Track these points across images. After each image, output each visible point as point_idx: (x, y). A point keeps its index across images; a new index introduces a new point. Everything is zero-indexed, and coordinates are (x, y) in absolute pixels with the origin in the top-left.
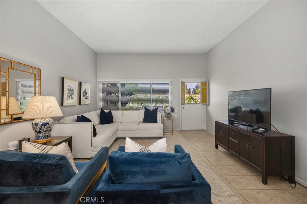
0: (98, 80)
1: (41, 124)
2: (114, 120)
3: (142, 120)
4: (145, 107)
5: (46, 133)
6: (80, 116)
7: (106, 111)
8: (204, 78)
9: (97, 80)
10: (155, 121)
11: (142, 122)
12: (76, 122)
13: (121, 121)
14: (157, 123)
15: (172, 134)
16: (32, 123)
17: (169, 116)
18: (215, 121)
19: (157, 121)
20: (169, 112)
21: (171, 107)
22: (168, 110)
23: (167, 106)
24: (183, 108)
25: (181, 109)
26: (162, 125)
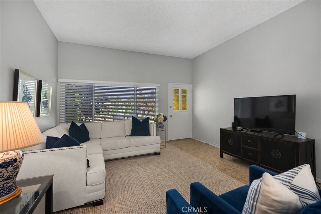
0: (60, 80)
2: (90, 136)
3: (130, 134)
4: (132, 117)
7: (79, 124)
8: (191, 84)
9: (57, 80)
10: (148, 133)
11: (130, 136)
13: (100, 137)
14: (150, 135)
15: (164, 147)
17: (162, 126)
18: (221, 129)
19: (149, 132)
20: (162, 121)
21: (164, 116)
22: (161, 119)
23: (160, 115)
24: (171, 116)
25: (168, 118)
26: (159, 138)
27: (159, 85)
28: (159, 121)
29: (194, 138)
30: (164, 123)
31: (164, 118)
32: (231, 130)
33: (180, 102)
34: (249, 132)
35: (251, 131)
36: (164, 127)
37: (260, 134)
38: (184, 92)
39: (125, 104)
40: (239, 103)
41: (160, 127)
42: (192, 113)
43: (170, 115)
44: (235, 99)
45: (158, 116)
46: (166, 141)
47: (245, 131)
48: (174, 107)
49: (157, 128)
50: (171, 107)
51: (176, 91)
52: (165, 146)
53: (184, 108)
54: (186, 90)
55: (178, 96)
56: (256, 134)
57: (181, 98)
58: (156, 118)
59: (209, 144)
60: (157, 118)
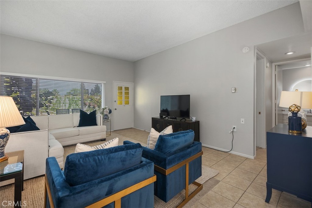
3: (78, 124)
8: (132, 83)
11: (78, 127)
14: (97, 125)
17: (107, 118)
18: (152, 118)
19: (96, 123)
20: (107, 113)
21: (109, 109)
22: (106, 112)
23: (106, 108)
24: (116, 109)
25: (113, 111)
26: (105, 127)
27: (105, 82)
28: (105, 113)
29: (135, 128)
30: (109, 115)
31: (109, 111)
32: (159, 118)
33: (123, 98)
34: (169, 119)
35: (171, 118)
36: (109, 118)
37: (176, 120)
38: (127, 89)
39: (68, 98)
40: (164, 99)
41: (106, 118)
42: (133, 107)
43: (114, 109)
44: (161, 96)
45: (104, 109)
46: (112, 130)
47: (167, 118)
48: (118, 102)
49: (103, 119)
50: (115, 101)
51: (120, 88)
52: (110, 135)
53: (127, 103)
54: (128, 88)
55: (121, 92)
56: (174, 120)
57: (124, 94)
58: (101, 111)
59: (146, 131)
60: (103, 111)
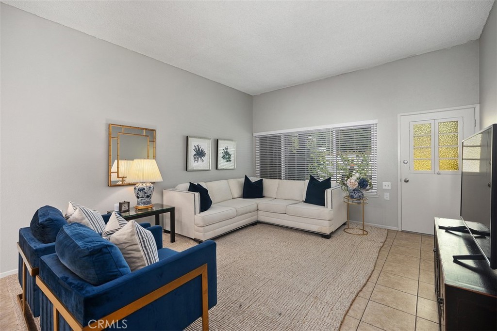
0: (255, 134)
1: (138, 188)
4: (311, 176)
5: (144, 199)
6: (197, 184)
7: (254, 180)
9: (253, 135)
12: (189, 191)
13: (275, 197)
14: (323, 204)
16: (135, 188)
21: (358, 178)
22: (351, 183)
24: (405, 182)
31: (359, 182)
43: (403, 180)
50: (405, 162)
